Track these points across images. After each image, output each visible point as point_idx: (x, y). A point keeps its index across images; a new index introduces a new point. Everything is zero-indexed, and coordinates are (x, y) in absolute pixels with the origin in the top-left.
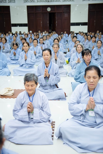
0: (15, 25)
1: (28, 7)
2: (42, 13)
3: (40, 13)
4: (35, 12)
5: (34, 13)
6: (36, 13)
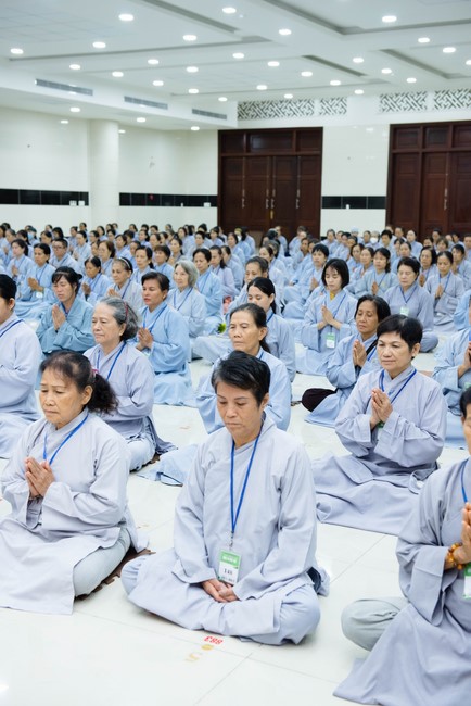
0: (336, 202)
1: (396, 130)
2: (451, 152)
3: (445, 152)
4: (424, 146)
5: (417, 153)
6: (424, 154)
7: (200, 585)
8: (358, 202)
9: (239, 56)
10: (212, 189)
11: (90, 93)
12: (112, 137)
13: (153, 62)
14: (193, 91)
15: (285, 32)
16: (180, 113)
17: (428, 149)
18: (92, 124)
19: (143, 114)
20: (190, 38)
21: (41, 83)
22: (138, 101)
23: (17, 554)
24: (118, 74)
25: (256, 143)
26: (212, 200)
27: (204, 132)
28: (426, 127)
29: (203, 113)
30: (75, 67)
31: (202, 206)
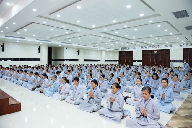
0: (135, 61)
1: (143, 51)
3: (150, 54)
5: (146, 54)
7: (71, 99)
8: (138, 61)
9: (117, 43)
10: (118, 59)
11: (100, 47)
12: (104, 52)
13: (106, 44)
14: (114, 47)
15: (121, 40)
16: (112, 49)
17: (148, 53)
18: (101, 51)
19: (108, 50)
20: (110, 41)
21: (93, 46)
22: (106, 48)
23: (58, 96)
24: (103, 45)
25: (124, 53)
26: (118, 61)
27: (117, 52)
28: (147, 50)
29: (116, 49)
30: (97, 45)
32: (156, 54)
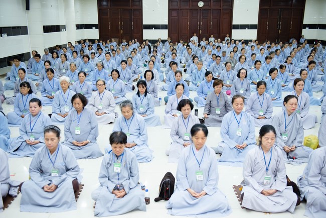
0: (149, 27)
1: (170, 0)
2: (190, 9)
8: (157, 27)
10: (96, 21)
26: (96, 26)
31: (92, 28)
32: (201, 9)
